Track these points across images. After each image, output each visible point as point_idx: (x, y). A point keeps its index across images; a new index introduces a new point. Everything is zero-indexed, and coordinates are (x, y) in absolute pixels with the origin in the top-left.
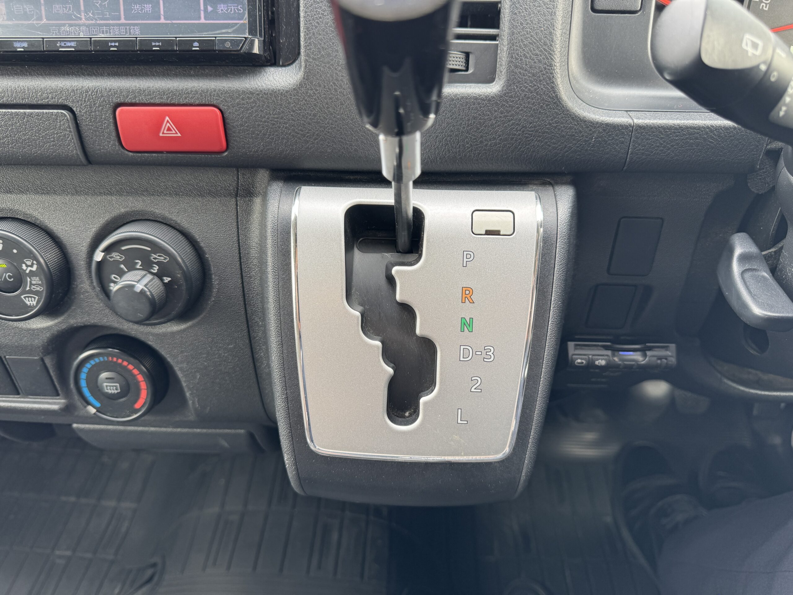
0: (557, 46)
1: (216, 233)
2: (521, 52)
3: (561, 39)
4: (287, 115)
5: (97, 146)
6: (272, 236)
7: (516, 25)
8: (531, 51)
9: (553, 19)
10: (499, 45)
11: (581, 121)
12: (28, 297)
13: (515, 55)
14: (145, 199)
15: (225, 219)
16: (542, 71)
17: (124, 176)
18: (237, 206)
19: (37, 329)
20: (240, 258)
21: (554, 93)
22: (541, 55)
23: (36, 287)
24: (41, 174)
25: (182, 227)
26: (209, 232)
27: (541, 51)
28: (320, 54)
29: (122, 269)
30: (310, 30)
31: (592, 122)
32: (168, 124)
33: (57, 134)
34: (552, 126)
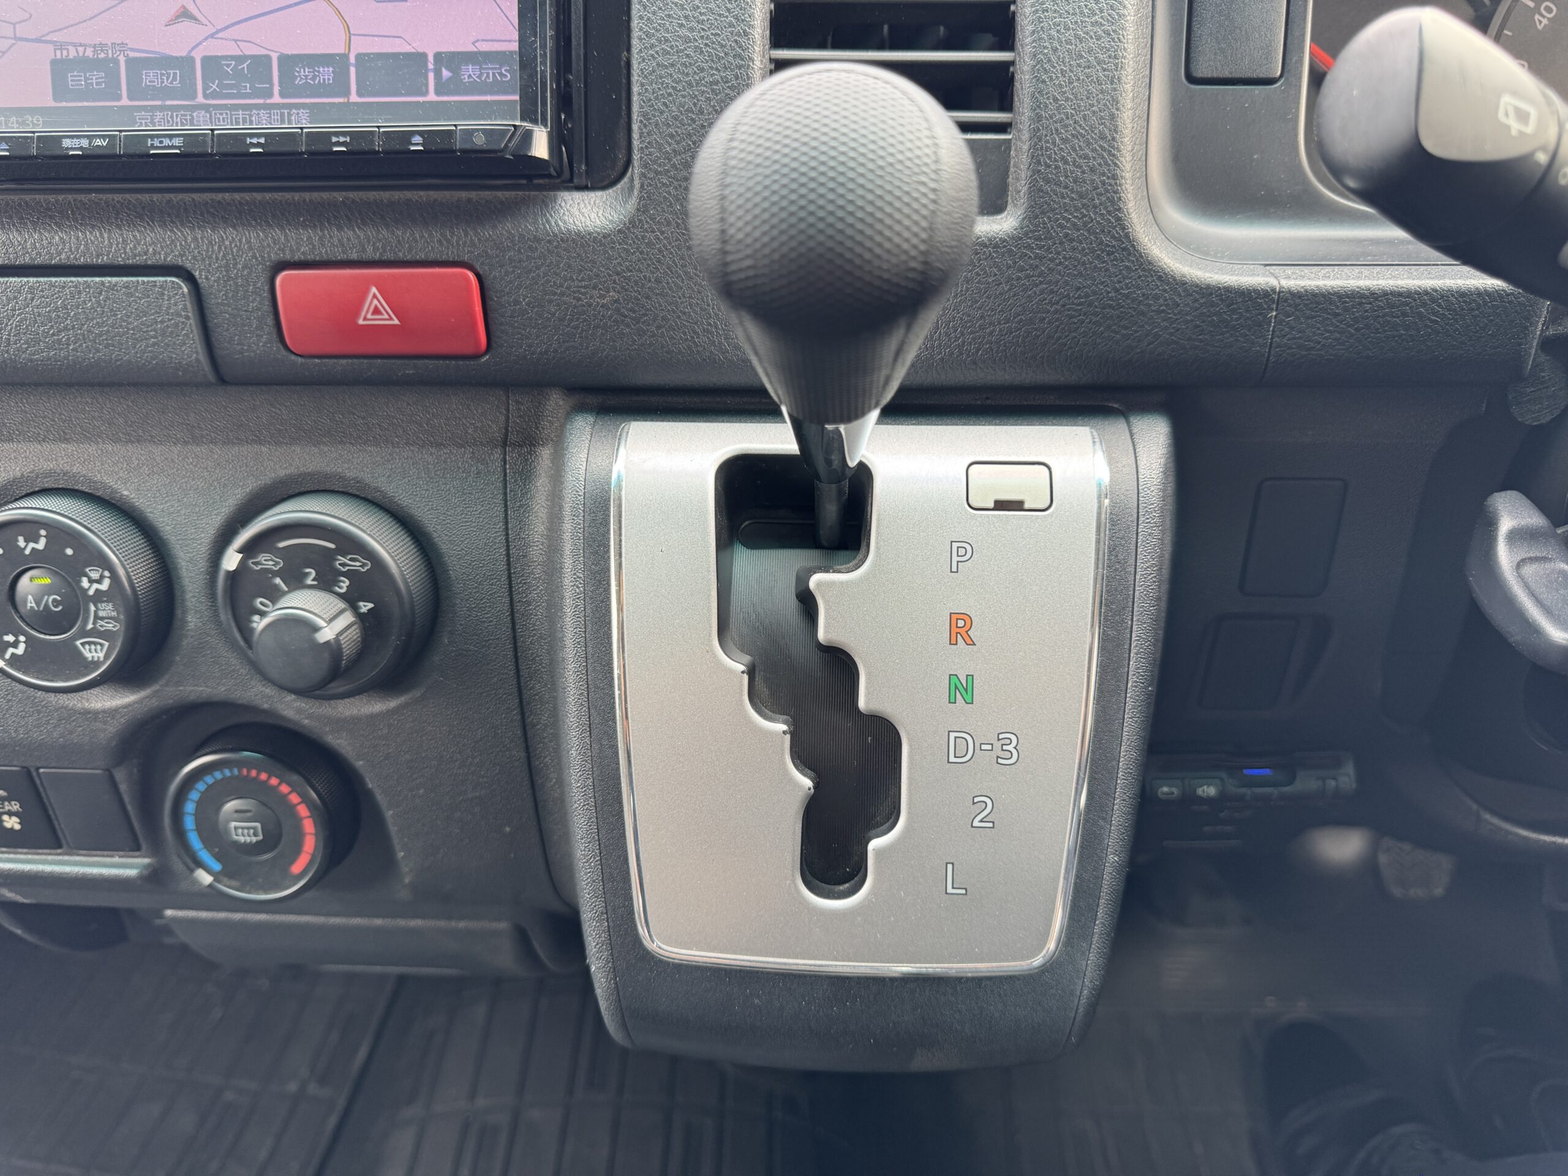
0: (1126, 140)
1: (463, 516)
2: (1055, 153)
3: (1133, 127)
4: (605, 282)
5: (237, 344)
6: (574, 516)
7: (1045, 103)
8: (1075, 150)
9: (1115, 90)
10: (1013, 141)
11: (1177, 284)
12: (89, 643)
13: (1044, 159)
14: (326, 449)
15: (482, 489)
16: (1096, 188)
17: (285, 406)
18: (505, 463)
19: (104, 711)
20: (509, 564)
21: (1123, 229)
22: (1094, 158)
23: (106, 623)
24: (128, 406)
25: (398, 505)
26: (449, 513)
27: (1094, 150)
28: (669, 162)
29: (277, 588)
30: (650, 119)
31: (1197, 286)
32: (375, 302)
33: (162, 322)
34: (1121, 294)
